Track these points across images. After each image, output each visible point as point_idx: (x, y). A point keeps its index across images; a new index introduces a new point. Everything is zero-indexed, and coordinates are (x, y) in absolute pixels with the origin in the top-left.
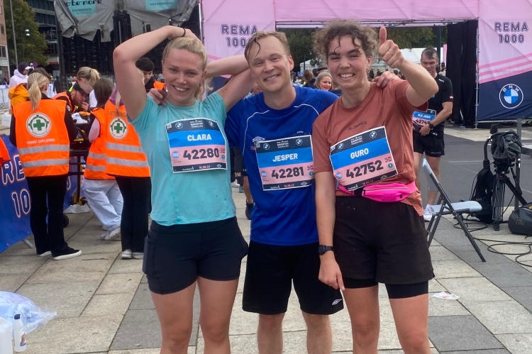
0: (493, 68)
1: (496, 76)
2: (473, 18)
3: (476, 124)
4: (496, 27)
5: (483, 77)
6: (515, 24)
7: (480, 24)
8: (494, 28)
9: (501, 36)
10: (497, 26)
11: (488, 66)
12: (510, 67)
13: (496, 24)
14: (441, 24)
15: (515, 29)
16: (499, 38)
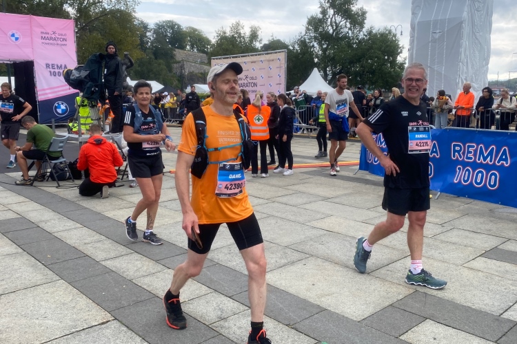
0: (47, 91)
1: (51, 96)
2: (30, 60)
5: (41, 96)
6: (59, 65)
7: (35, 64)
8: (45, 66)
9: (50, 72)
10: (48, 66)
11: (44, 90)
12: (59, 91)
13: (47, 64)
14: (9, 62)
15: (60, 68)
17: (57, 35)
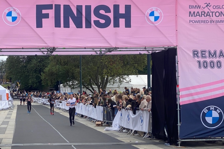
0: (193, 91)
1: (198, 98)
2: (172, 47)
3: (179, 143)
4: (194, 54)
6: (212, 52)
7: (179, 52)
8: (192, 55)
9: (199, 62)
11: (188, 89)
13: (194, 51)
15: (213, 56)
16: (197, 64)
17: (211, 8)
